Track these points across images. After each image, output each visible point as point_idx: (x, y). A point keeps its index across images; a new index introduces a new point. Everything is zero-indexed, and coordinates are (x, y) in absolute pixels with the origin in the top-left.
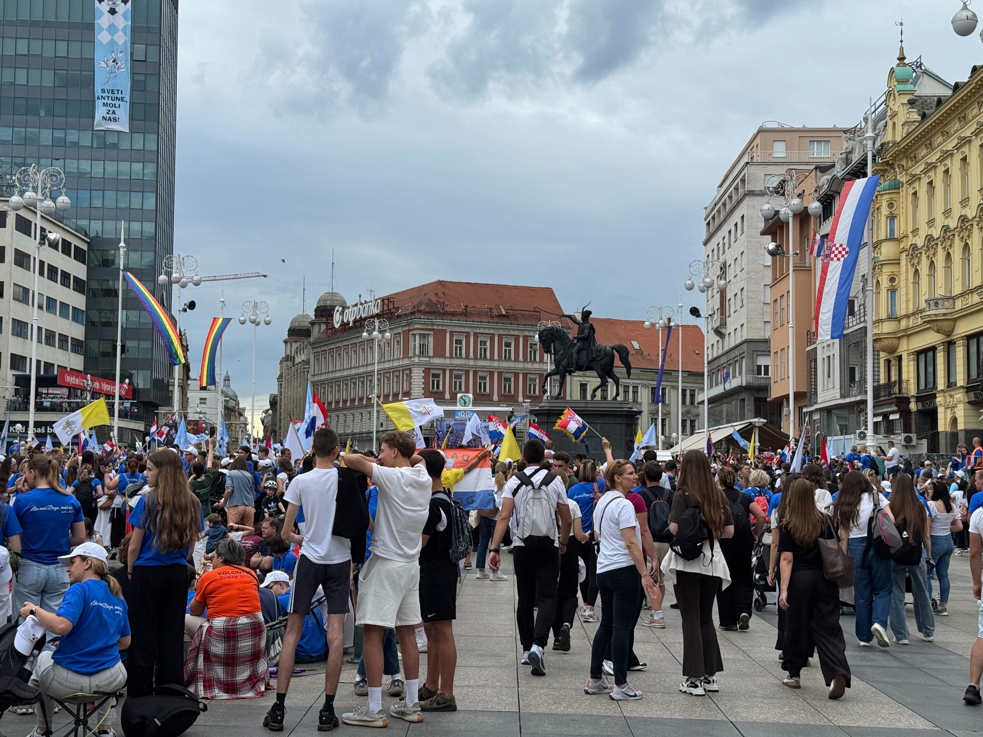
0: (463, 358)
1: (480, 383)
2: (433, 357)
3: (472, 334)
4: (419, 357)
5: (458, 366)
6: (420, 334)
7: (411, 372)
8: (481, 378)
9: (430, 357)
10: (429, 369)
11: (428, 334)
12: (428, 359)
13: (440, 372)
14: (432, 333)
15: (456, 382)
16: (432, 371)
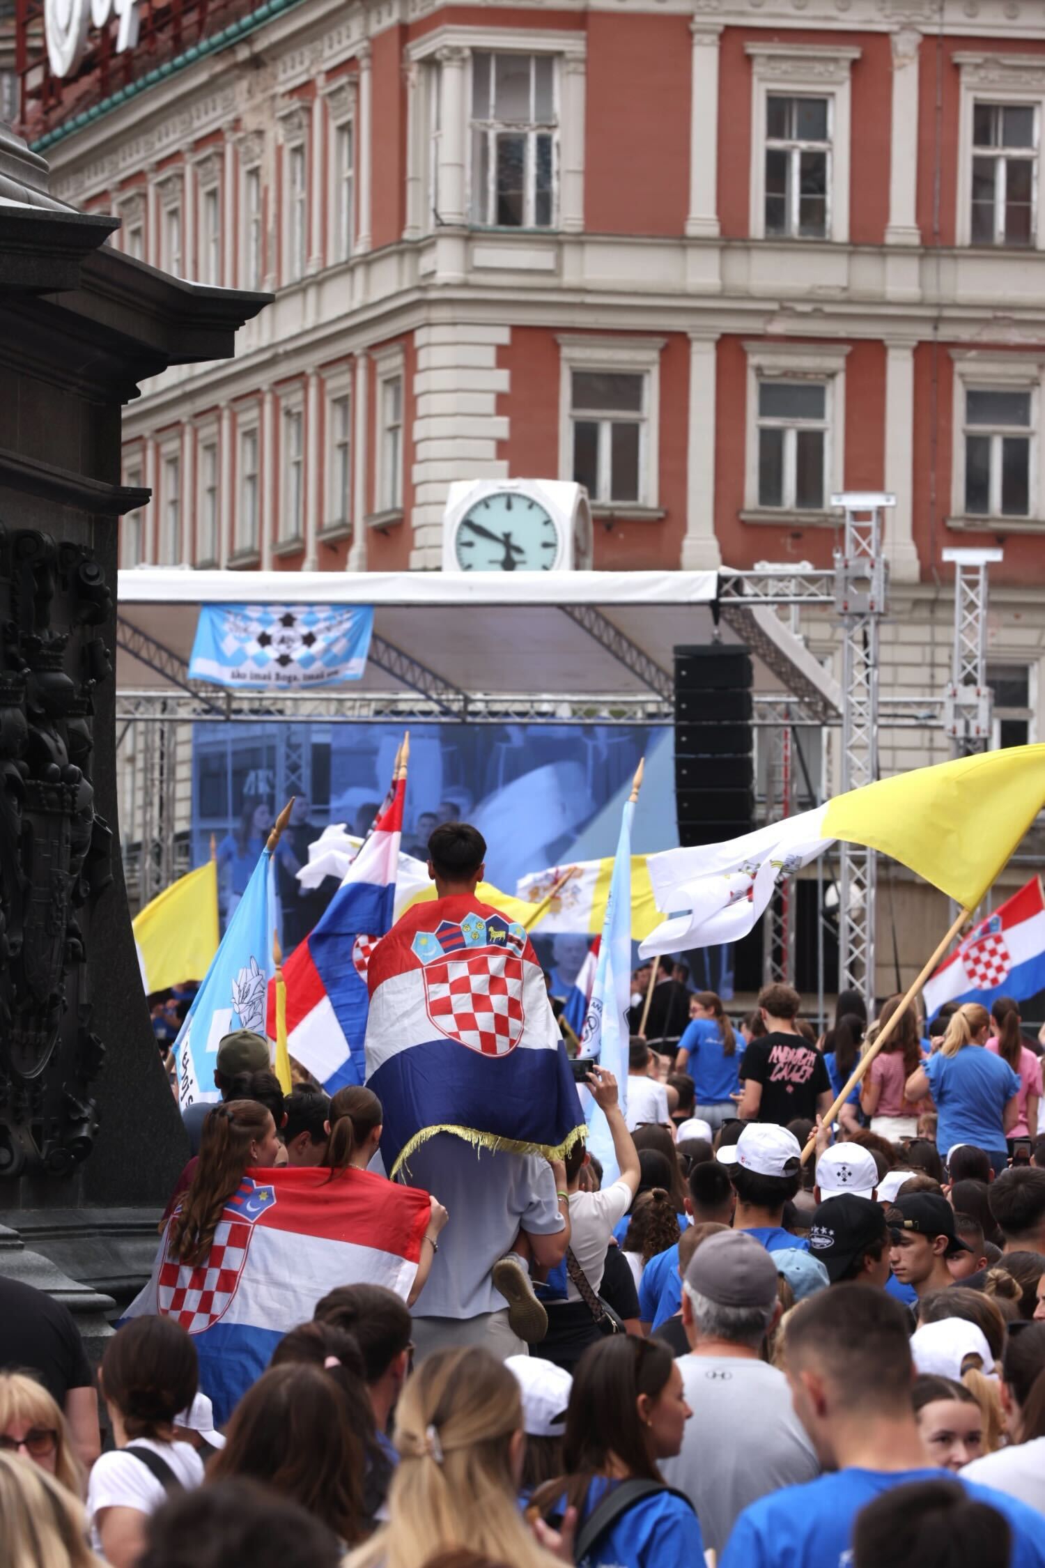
0: (831, 247)
1: (978, 447)
2: (579, 240)
3: (905, 46)
4: (469, 236)
5: (785, 306)
6: (480, 57)
7: (411, 356)
8: (980, 403)
9: (557, 241)
10: (549, 332)
11: (547, 60)
12: (539, 258)
13: (644, 358)
14: (571, 44)
15: (771, 442)
16: (575, 355)
